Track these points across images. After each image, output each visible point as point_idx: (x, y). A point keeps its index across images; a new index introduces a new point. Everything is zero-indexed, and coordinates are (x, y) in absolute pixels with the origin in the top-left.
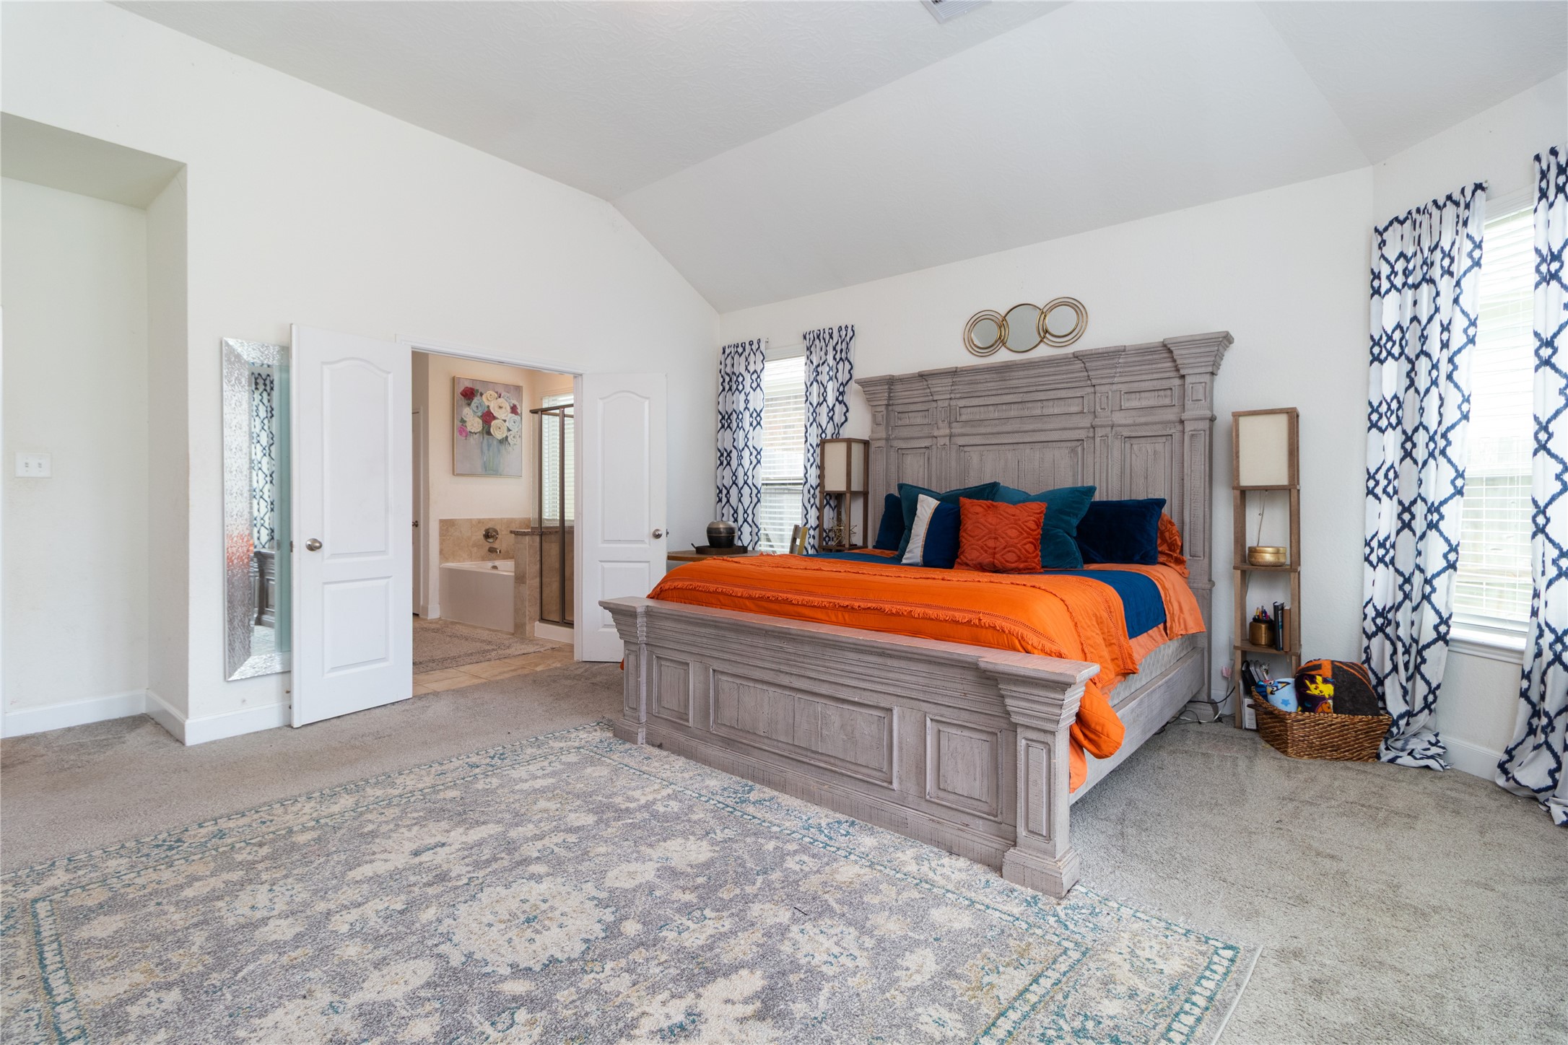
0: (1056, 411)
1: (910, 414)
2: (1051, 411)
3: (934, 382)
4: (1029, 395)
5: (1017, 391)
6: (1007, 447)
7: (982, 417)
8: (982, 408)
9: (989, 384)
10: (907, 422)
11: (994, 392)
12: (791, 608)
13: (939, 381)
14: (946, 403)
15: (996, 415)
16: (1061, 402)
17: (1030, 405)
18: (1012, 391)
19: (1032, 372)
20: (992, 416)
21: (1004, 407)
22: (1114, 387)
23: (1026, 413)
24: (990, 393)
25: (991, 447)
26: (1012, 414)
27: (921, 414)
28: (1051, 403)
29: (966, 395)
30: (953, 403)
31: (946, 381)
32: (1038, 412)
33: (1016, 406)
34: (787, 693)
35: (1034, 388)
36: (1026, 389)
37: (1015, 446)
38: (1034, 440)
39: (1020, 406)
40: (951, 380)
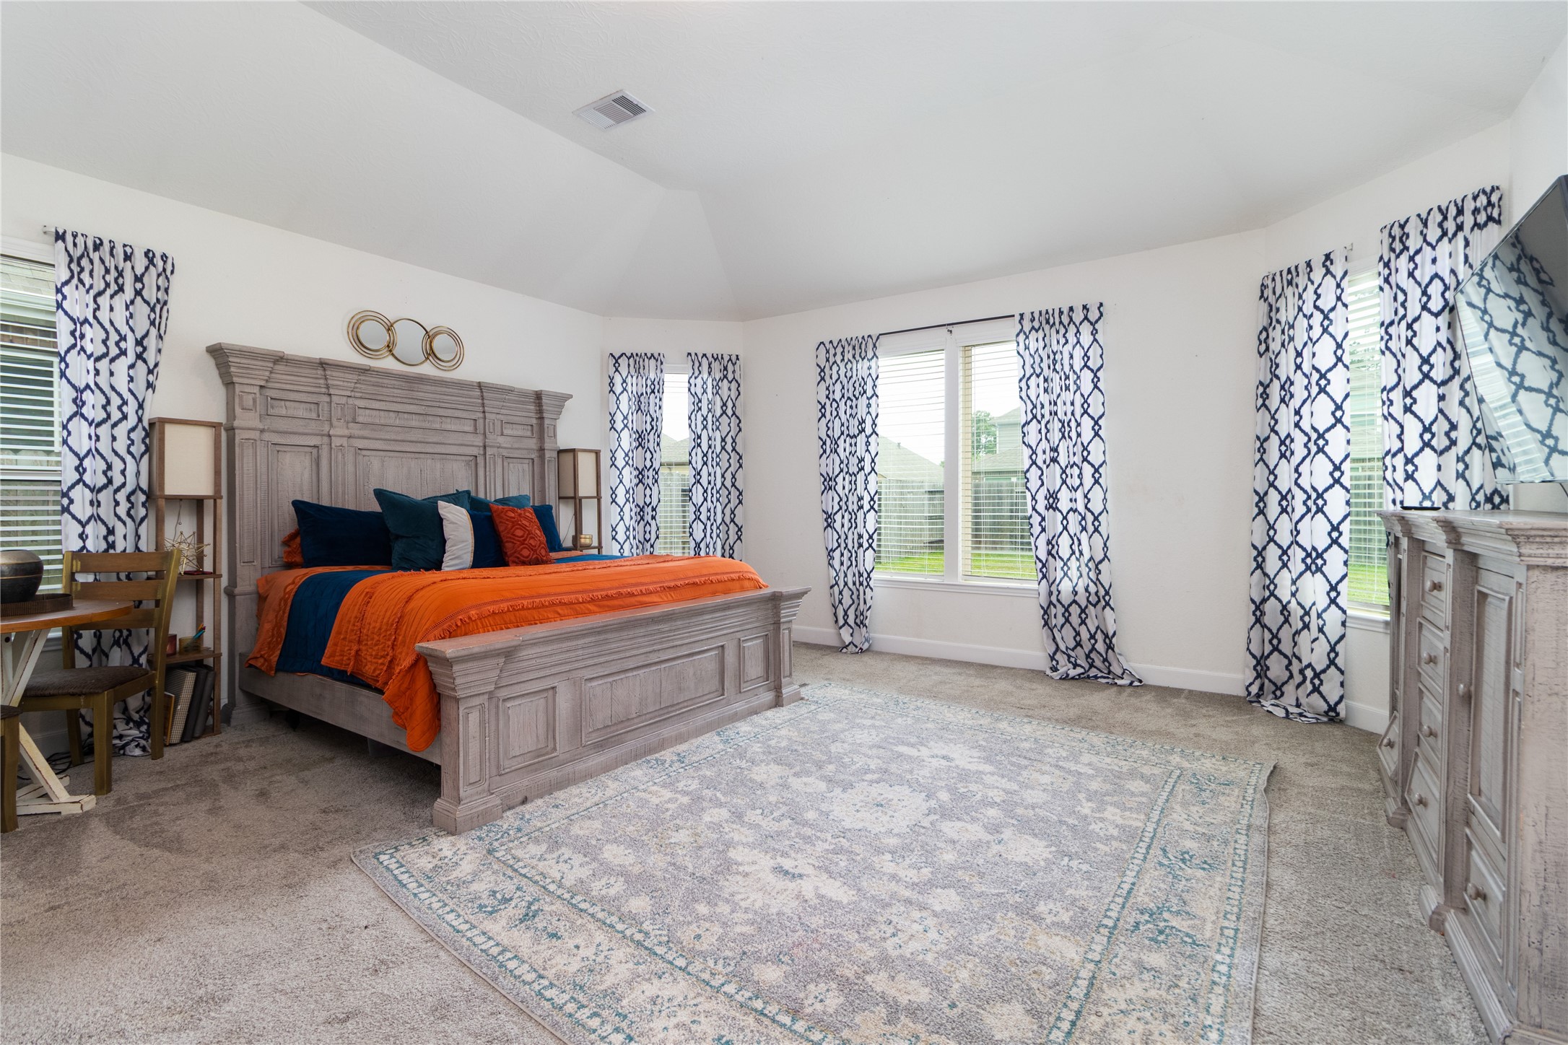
0: (453, 428)
1: (287, 403)
2: (448, 427)
3: (334, 374)
4: (430, 409)
5: (422, 403)
6: (409, 455)
7: (382, 422)
8: (382, 413)
9: (395, 391)
10: (283, 412)
11: (399, 400)
12: (633, 600)
13: (342, 375)
14: (343, 400)
15: (397, 422)
16: (457, 421)
17: (430, 418)
18: (416, 402)
19: (439, 389)
20: (391, 422)
21: (406, 416)
22: (499, 416)
23: (427, 425)
24: (395, 399)
25: (392, 454)
26: (414, 423)
27: (303, 405)
28: (449, 420)
29: (367, 396)
30: (351, 401)
31: (351, 376)
32: (438, 426)
33: (417, 417)
34: (654, 668)
35: (438, 404)
36: (429, 403)
37: (417, 455)
38: (436, 451)
39: (421, 417)
40: (356, 377)
